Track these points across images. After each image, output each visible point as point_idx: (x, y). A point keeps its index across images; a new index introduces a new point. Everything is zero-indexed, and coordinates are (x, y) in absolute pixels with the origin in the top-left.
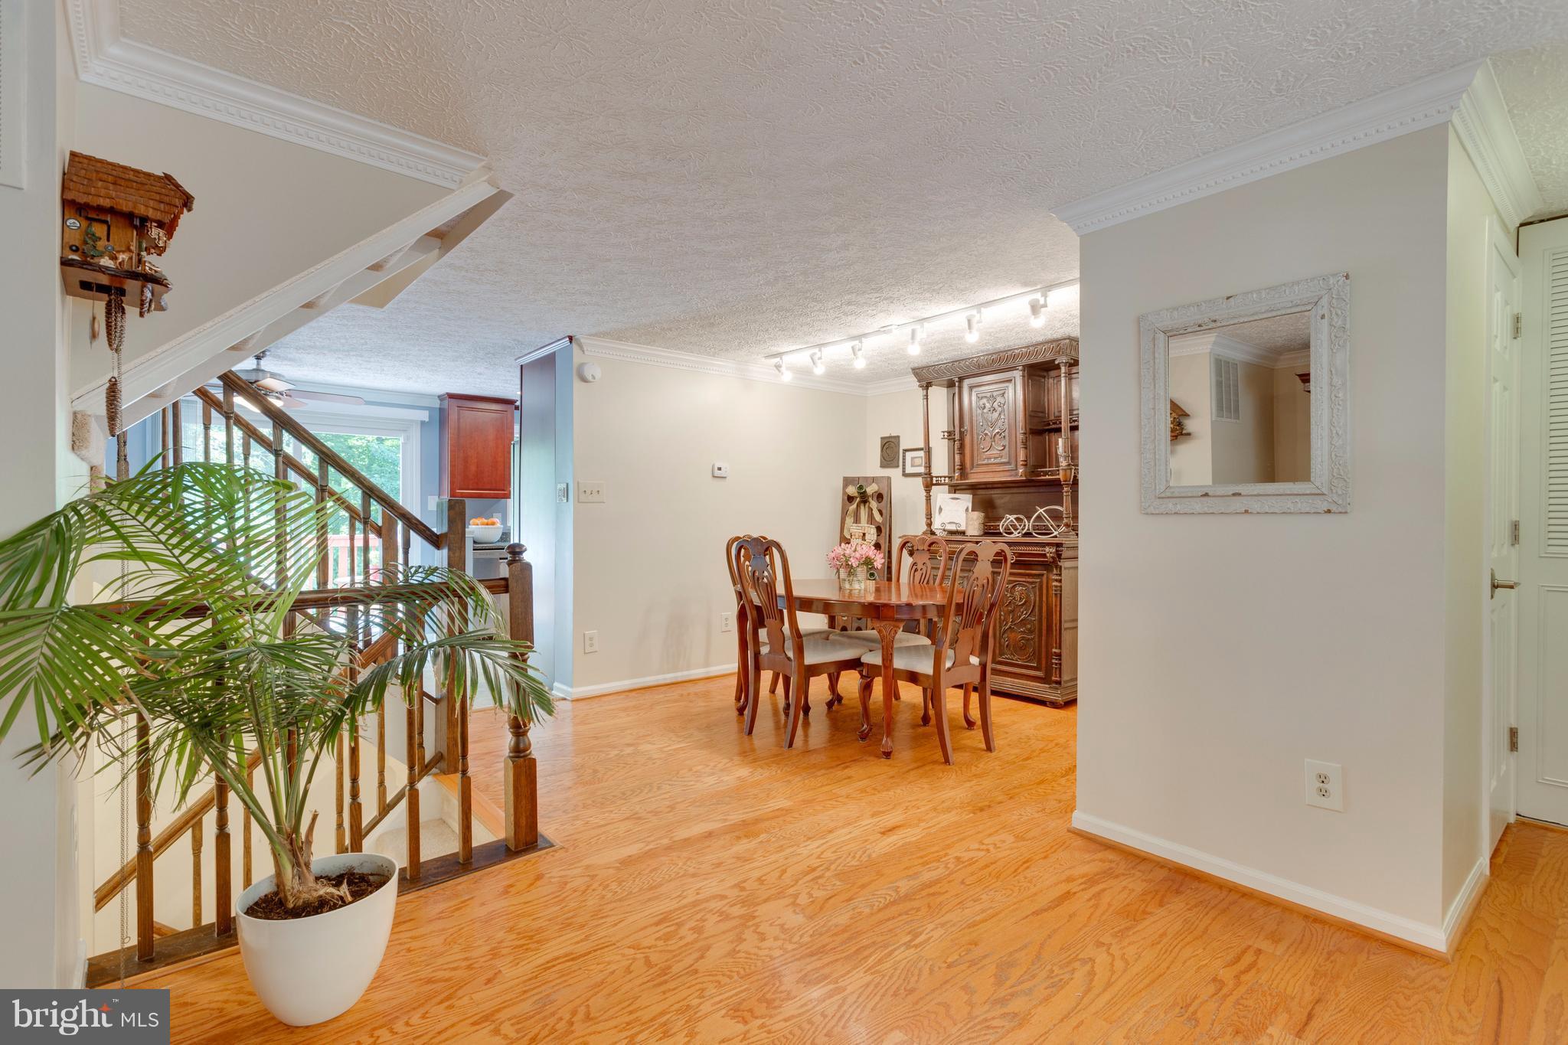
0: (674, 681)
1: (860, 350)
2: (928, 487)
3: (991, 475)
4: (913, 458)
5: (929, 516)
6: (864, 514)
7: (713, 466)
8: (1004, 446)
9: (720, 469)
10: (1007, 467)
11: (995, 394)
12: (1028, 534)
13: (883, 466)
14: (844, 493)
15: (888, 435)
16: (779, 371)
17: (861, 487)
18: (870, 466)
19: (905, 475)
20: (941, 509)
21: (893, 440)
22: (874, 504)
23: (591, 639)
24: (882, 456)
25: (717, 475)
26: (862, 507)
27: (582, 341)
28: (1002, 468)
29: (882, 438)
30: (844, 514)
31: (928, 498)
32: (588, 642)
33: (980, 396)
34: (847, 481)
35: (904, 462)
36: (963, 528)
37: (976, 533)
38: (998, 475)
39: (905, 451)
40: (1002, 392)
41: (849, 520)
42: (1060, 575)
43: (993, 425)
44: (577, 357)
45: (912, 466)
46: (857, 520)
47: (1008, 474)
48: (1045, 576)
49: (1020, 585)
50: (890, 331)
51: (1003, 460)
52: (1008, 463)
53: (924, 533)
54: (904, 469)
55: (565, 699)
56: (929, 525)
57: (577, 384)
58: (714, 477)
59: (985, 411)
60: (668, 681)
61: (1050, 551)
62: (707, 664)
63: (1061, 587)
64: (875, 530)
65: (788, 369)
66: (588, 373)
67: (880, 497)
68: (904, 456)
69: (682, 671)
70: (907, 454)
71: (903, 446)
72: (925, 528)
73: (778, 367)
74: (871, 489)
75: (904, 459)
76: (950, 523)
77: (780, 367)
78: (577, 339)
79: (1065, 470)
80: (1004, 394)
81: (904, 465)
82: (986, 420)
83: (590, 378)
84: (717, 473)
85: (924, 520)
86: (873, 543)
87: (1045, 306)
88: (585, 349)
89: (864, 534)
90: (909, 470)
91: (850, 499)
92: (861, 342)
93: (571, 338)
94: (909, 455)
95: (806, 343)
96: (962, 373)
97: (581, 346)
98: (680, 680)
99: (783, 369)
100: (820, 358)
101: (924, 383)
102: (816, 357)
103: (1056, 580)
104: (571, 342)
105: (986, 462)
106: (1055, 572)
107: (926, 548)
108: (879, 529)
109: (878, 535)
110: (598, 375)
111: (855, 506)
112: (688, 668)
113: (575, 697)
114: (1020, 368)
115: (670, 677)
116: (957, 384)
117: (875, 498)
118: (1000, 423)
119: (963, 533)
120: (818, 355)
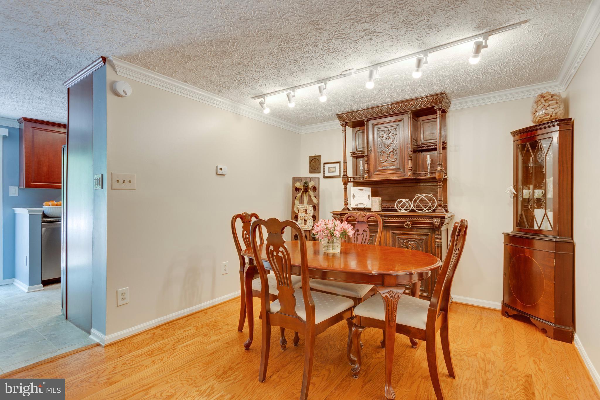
0: (189, 313)
1: (324, 89)
2: (345, 183)
3: (387, 176)
4: (329, 168)
5: (346, 200)
6: (305, 199)
7: (217, 167)
8: (396, 159)
9: (221, 169)
10: (398, 171)
11: (390, 129)
12: (413, 211)
13: (311, 172)
14: (294, 186)
15: (314, 155)
16: (262, 107)
17: (306, 183)
18: (304, 172)
19: (325, 177)
20: (354, 196)
21: (317, 158)
22: (311, 193)
23: (123, 294)
24: (310, 167)
25: (219, 173)
26: (304, 195)
27: (115, 62)
28: (394, 172)
29: (310, 157)
30: (294, 198)
31: (346, 190)
32: (120, 297)
33: (380, 130)
34: (295, 180)
35: (324, 170)
36: (368, 206)
37: (378, 210)
38: (392, 176)
39: (325, 164)
40: (395, 127)
41: (297, 202)
42: (441, 235)
43: (388, 146)
44: (110, 75)
45: (329, 172)
46: (301, 202)
47: (399, 175)
48: (429, 236)
49: (411, 241)
50: (350, 74)
51: (395, 167)
52: (399, 169)
53: (343, 210)
54: (324, 173)
55: (98, 345)
56: (346, 205)
57: (110, 97)
58: (217, 174)
59: (383, 138)
60: (186, 314)
61: (436, 221)
62: (213, 297)
63: (441, 242)
64: (313, 208)
65: (267, 106)
66: (120, 89)
67: (314, 189)
68: (324, 167)
69: (196, 305)
70: (326, 165)
71: (323, 161)
72: (344, 207)
73: (261, 104)
74: (311, 184)
75: (324, 168)
76: (360, 204)
77: (263, 103)
78: (110, 61)
79: (440, 172)
80: (396, 128)
81: (324, 172)
82: (384, 144)
83: (122, 93)
84: (219, 172)
85: (343, 202)
86: (312, 215)
87: (486, 46)
88: (117, 70)
89: (306, 210)
90: (327, 174)
91: (297, 189)
92: (325, 84)
93: (104, 59)
94: (327, 166)
95: (285, 85)
96: (369, 116)
97: (113, 67)
98: (194, 311)
99: (265, 105)
100: (293, 96)
101: (344, 123)
102: (291, 96)
103: (438, 238)
104: (104, 63)
105: (384, 168)
106: (437, 233)
107: (365, 220)
108: (315, 208)
109: (314, 211)
110: (129, 93)
111: (300, 194)
112: (200, 302)
113: (107, 343)
114: (409, 112)
115: (187, 311)
116: (365, 123)
117: (312, 190)
118: (393, 146)
119: (369, 210)
120: (292, 94)
